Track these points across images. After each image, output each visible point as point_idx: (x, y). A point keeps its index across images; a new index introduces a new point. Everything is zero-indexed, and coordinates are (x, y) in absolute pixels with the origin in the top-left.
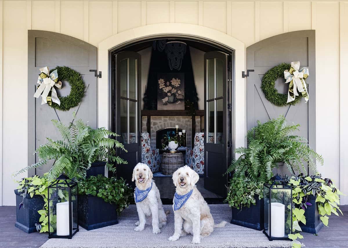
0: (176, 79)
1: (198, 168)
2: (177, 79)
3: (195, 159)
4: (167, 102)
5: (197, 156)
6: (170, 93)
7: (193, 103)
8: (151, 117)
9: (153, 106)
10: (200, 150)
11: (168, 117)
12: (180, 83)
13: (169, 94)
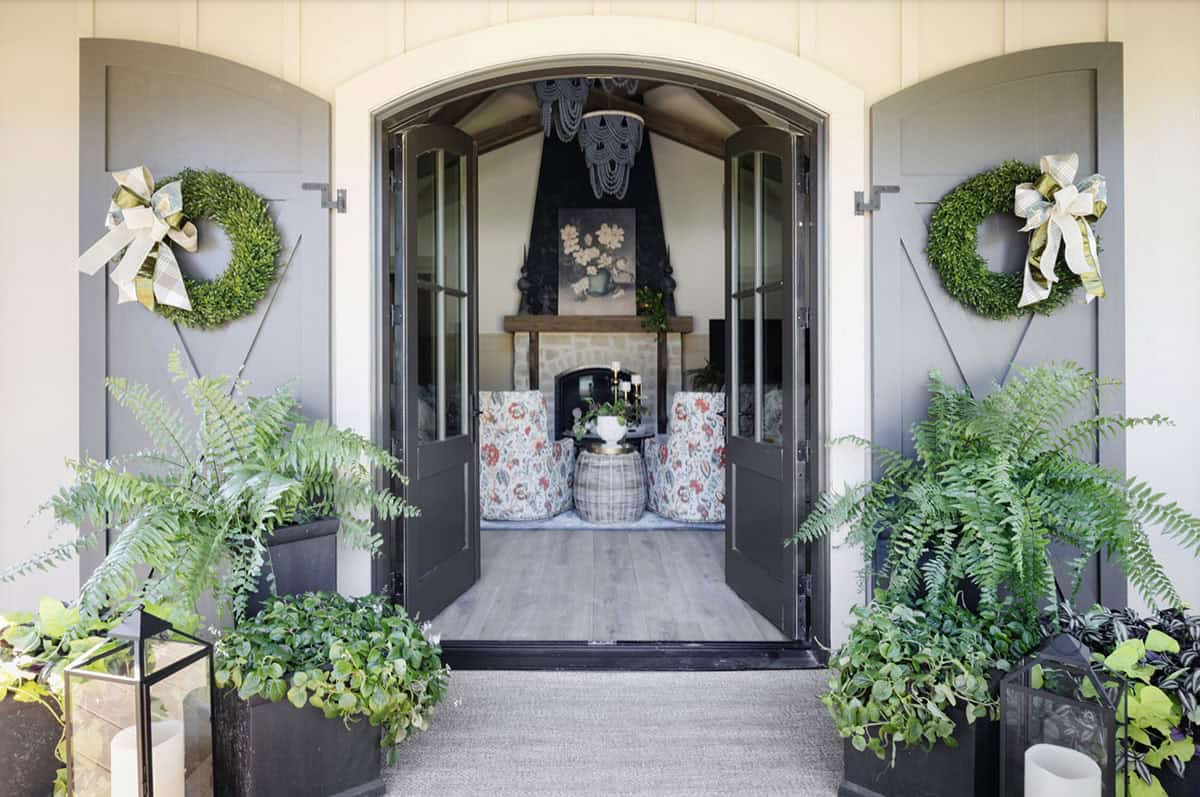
0: (611, 227)
1: (685, 501)
2: (615, 227)
3: (675, 474)
4: (586, 293)
5: (679, 463)
6: (593, 268)
7: (660, 295)
8: (541, 334)
9: (546, 303)
10: (690, 446)
11: (591, 334)
12: (622, 239)
13: (591, 270)
